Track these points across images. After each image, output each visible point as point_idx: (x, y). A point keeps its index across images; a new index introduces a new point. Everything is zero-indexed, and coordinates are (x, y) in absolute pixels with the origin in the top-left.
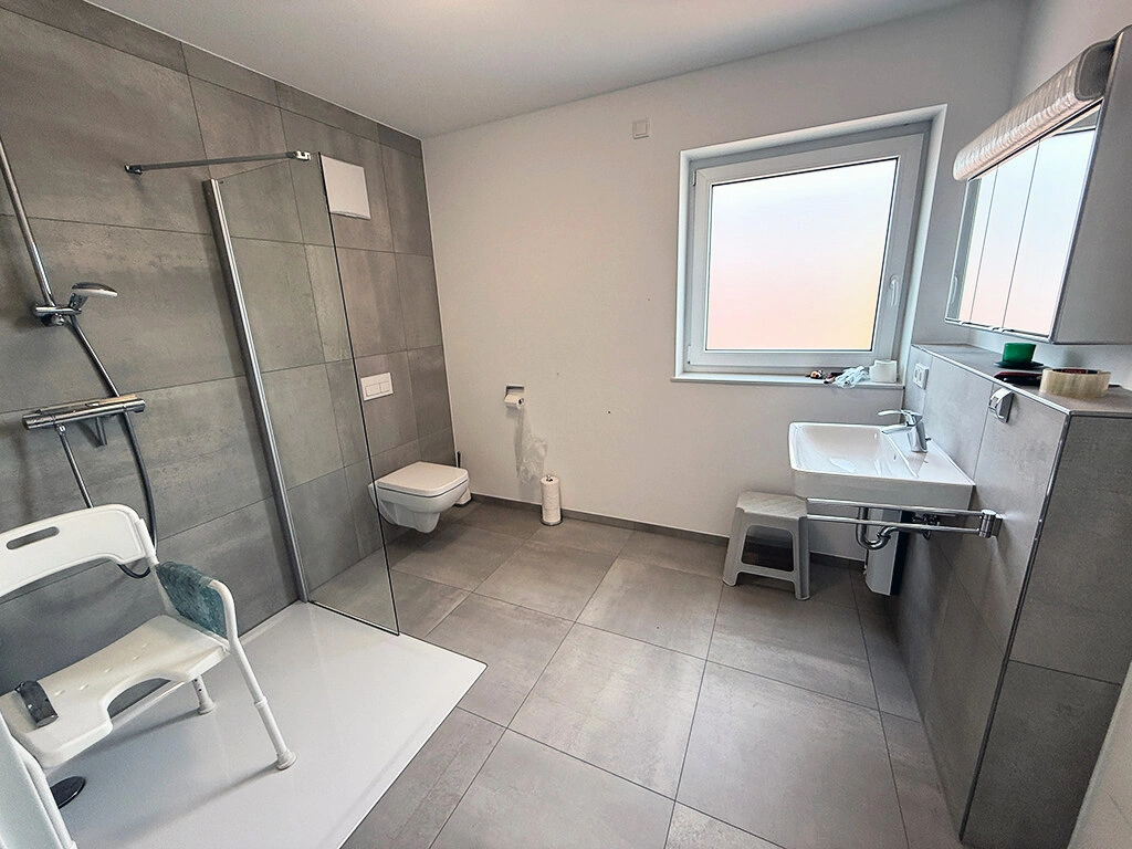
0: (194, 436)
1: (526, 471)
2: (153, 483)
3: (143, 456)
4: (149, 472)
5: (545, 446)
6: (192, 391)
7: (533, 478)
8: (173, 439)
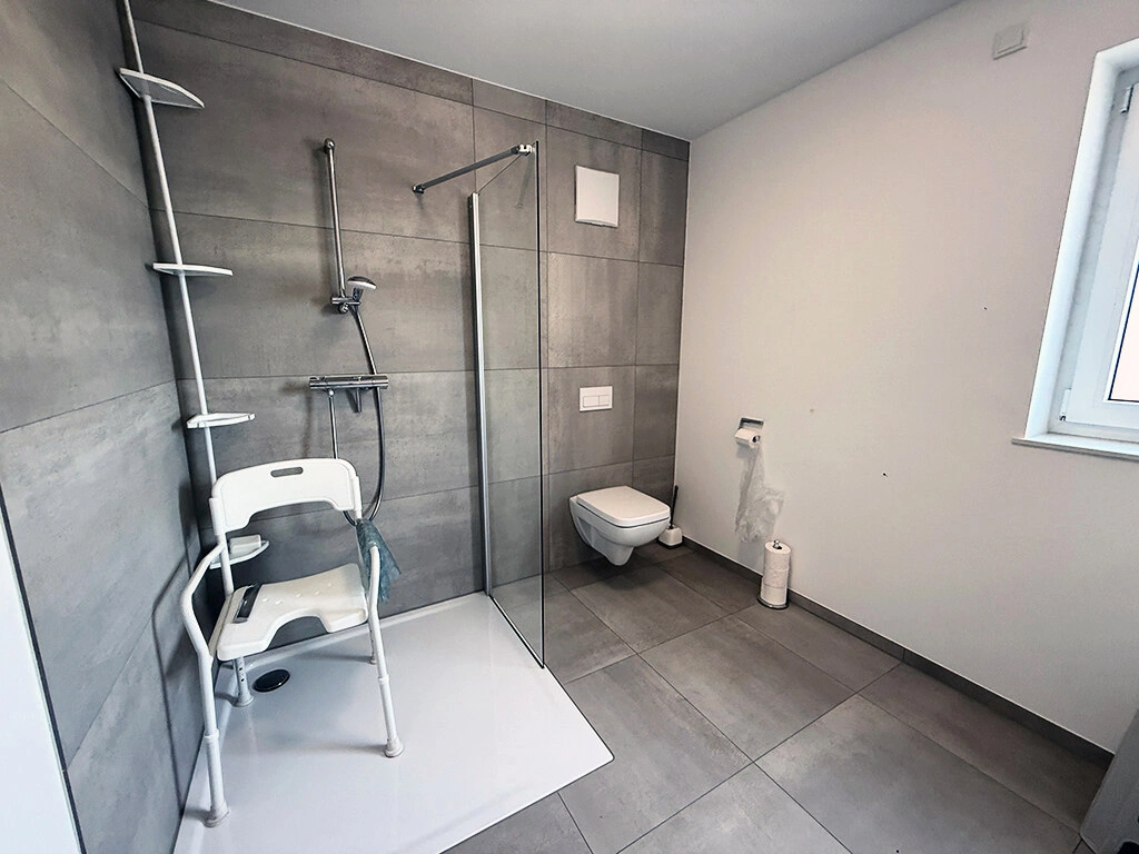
0: (424, 417)
1: (749, 527)
2: (387, 451)
3: (385, 428)
4: (386, 441)
5: (781, 503)
6: (429, 378)
7: (757, 539)
8: (409, 417)
